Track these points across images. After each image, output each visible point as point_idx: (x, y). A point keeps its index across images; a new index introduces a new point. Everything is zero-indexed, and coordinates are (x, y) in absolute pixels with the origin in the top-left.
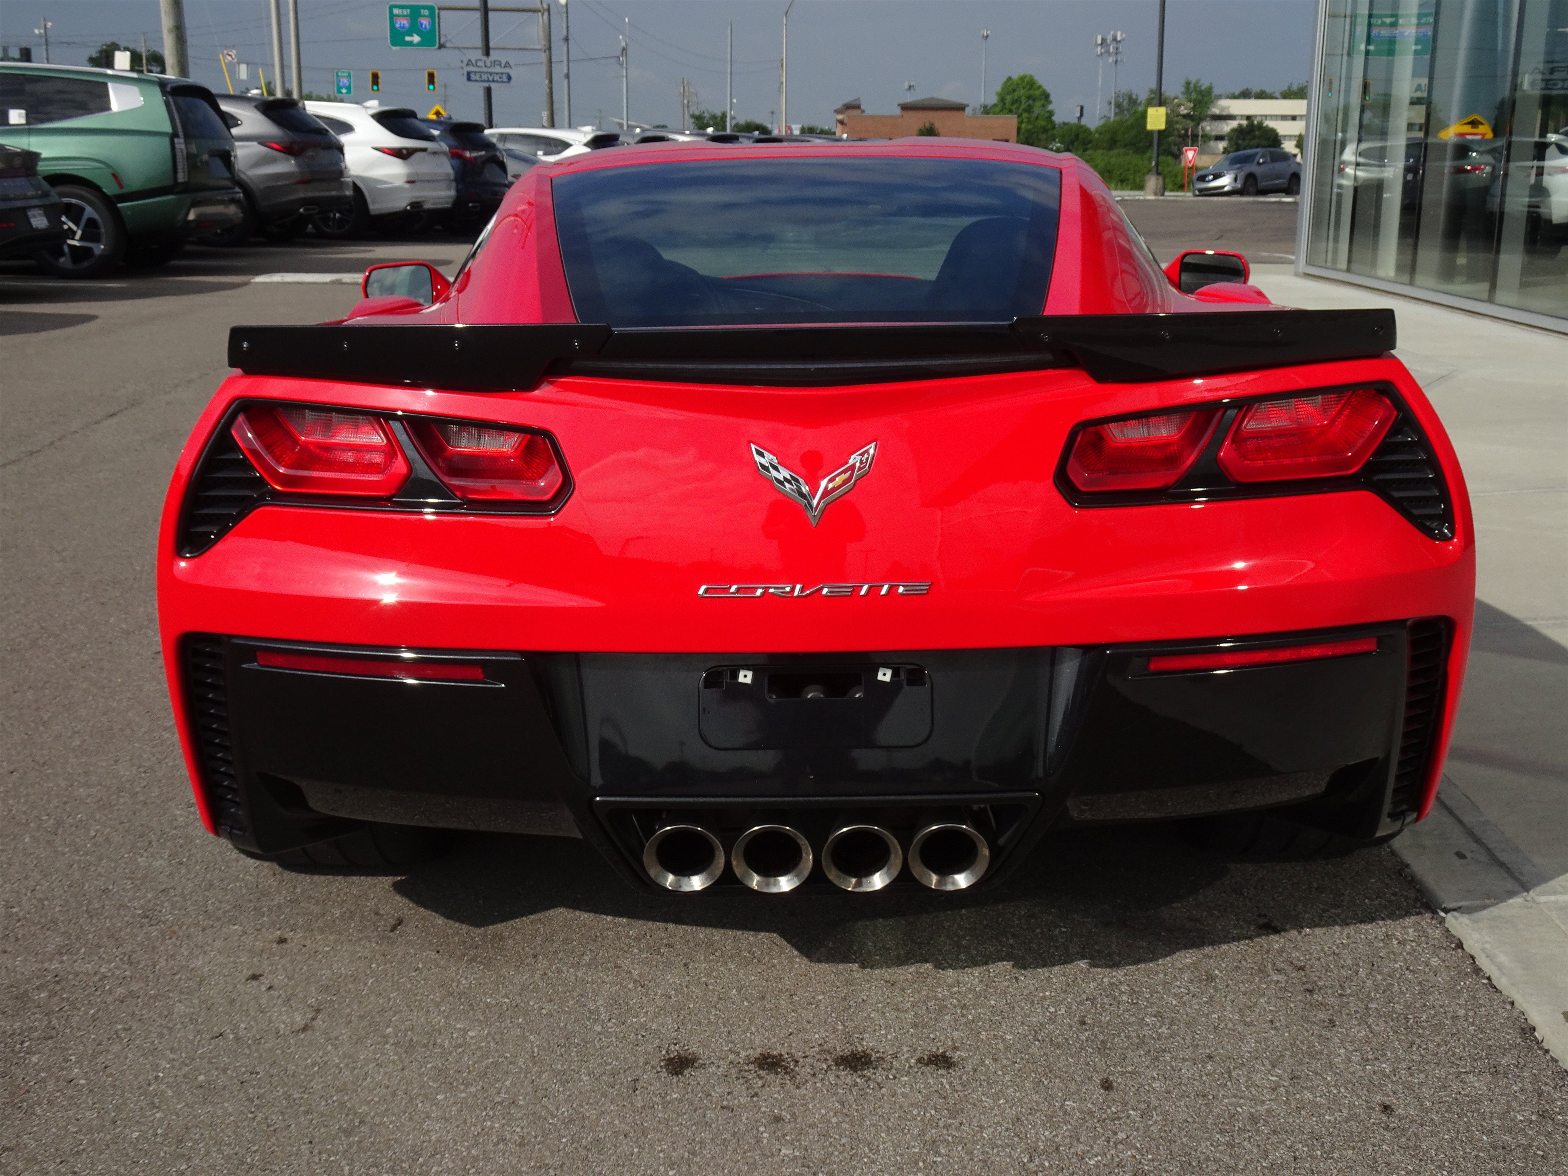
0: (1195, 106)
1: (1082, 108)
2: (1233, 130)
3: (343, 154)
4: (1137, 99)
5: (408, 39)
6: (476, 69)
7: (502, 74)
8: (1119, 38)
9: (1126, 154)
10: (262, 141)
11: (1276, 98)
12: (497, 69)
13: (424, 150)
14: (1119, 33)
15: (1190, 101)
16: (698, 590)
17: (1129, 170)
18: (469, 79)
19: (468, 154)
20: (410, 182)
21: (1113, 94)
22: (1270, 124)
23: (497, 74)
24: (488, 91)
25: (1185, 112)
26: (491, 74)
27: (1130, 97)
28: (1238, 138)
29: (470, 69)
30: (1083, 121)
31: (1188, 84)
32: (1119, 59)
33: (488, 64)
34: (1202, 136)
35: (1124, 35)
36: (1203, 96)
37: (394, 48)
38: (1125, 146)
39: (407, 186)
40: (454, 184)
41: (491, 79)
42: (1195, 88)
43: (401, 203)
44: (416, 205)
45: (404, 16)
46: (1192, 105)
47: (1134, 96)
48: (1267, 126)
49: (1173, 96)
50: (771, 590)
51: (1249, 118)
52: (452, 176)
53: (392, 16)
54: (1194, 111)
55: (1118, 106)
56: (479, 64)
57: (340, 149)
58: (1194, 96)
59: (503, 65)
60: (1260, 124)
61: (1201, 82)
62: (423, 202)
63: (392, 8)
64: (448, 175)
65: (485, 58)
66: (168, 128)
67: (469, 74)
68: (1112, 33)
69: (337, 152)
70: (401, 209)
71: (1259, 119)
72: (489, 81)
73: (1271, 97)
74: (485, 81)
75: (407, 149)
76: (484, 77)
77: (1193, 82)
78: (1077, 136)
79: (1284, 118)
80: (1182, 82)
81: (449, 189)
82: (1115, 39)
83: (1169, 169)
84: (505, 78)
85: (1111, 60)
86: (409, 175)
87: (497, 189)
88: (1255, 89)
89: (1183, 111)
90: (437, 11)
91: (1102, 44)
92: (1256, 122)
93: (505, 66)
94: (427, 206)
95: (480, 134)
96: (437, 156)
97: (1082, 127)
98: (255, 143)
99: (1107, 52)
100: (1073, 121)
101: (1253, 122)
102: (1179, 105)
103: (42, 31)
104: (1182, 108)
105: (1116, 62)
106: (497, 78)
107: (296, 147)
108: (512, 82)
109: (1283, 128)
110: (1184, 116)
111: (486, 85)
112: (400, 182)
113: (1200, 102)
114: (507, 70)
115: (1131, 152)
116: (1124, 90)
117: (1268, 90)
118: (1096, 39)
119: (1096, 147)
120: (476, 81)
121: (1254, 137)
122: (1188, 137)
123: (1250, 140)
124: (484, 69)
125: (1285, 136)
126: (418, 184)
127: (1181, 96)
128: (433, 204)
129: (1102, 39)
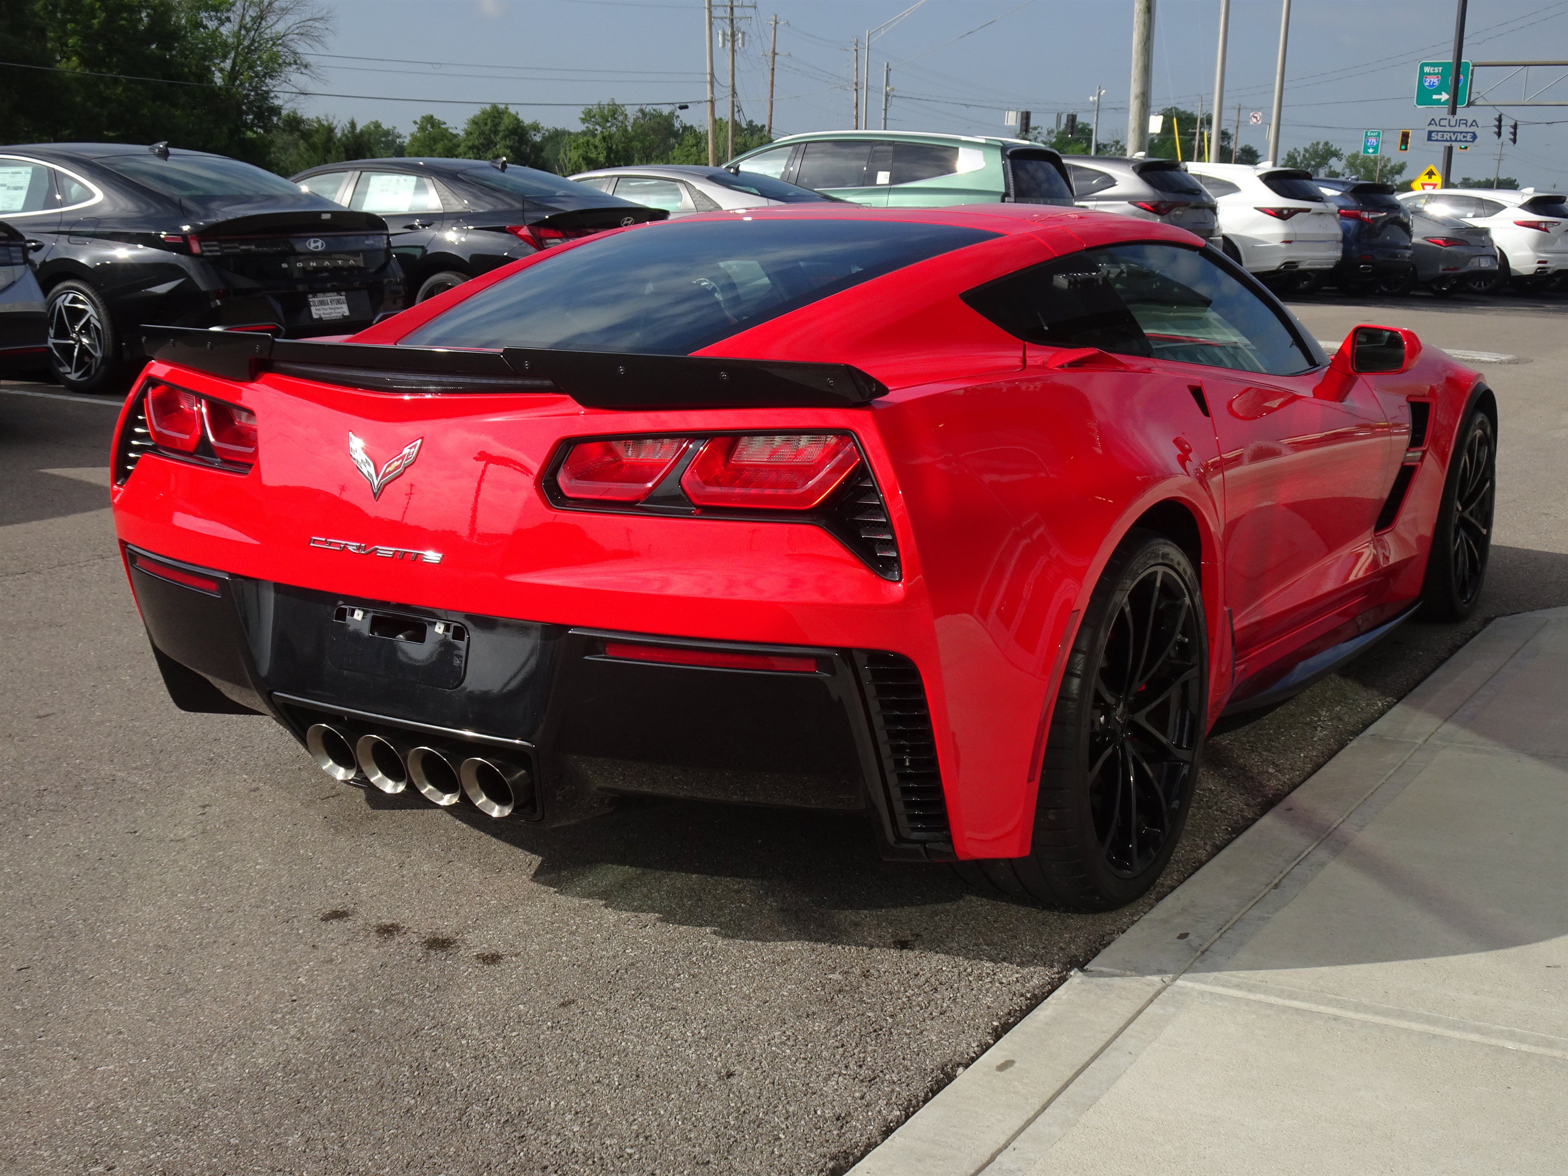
3: (1215, 213)
5: (1435, 97)
6: (1438, 128)
7: (1467, 133)
10: (1132, 200)
12: (1463, 128)
13: (1308, 210)
18: (1429, 138)
19: (1365, 215)
20: (1285, 242)
23: (1461, 133)
24: (1450, 150)
26: (1454, 133)
29: (1432, 128)
33: (1453, 123)
37: (1419, 107)
39: (1283, 245)
40: (1341, 245)
41: (1453, 138)
43: (1274, 263)
44: (1290, 265)
45: (1434, 74)
52: (1340, 238)
53: (1422, 75)
56: (1443, 123)
57: (1213, 209)
59: (1469, 124)
62: (1299, 262)
63: (1422, 66)
64: (1336, 235)
65: (1451, 117)
66: (1003, 190)
67: (1430, 133)
69: (1208, 212)
70: (1274, 269)
72: (1451, 140)
74: (1447, 141)
75: (1289, 209)
76: (1447, 136)
81: (1336, 249)
84: (1469, 138)
86: (1286, 235)
87: (1398, 251)
90: (1471, 68)
93: (1471, 125)
94: (1302, 267)
95: (1391, 196)
96: (1322, 216)
98: (1126, 203)
103: (1096, 98)
106: (1460, 137)
107: (1163, 206)
108: (1477, 140)
111: (1448, 144)
112: (1276, 243)
114: (1472, 129)
120: (1437, 140)
124: (1448, 129)
126: (1293, 245)
128: (1309, 264)
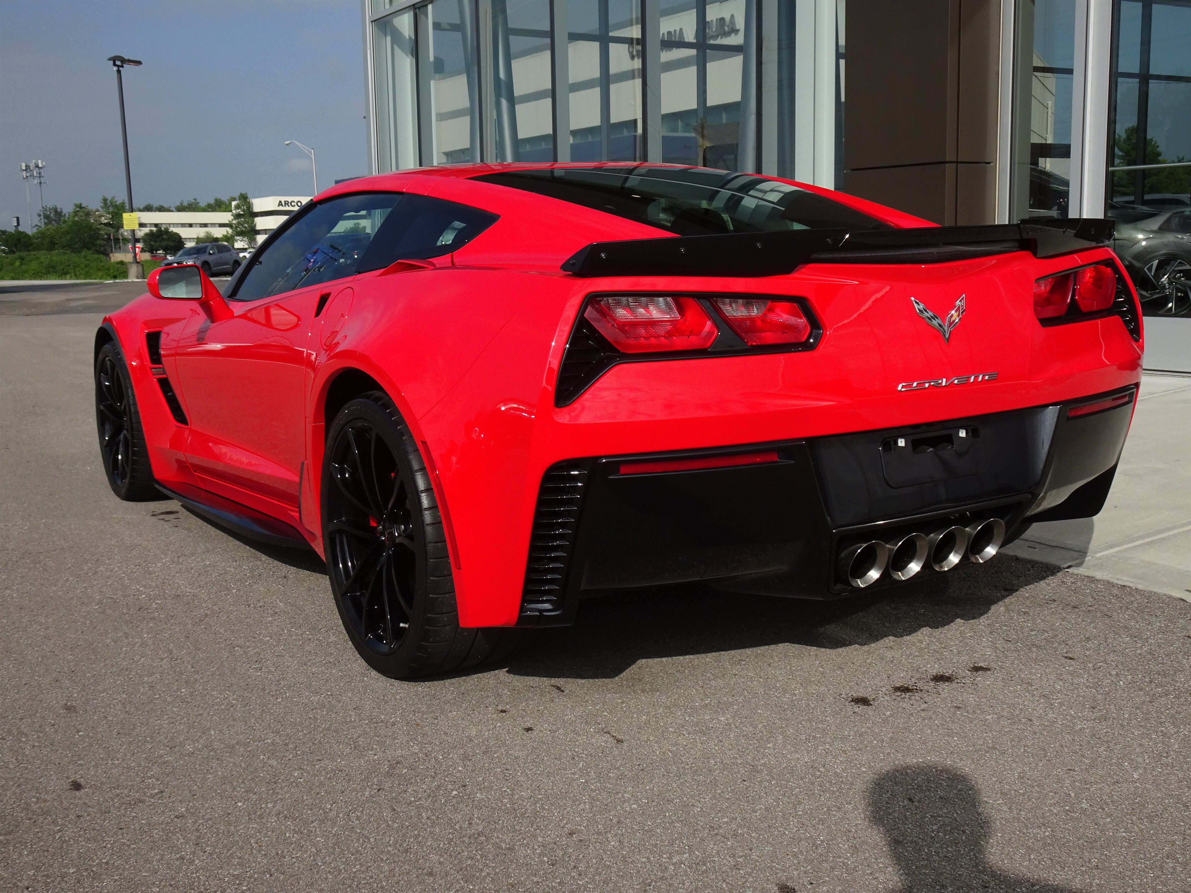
0: (113, 217)
1: (18, 218)
2: (146, 235)
4: (62, 212)
8: (40, 166)
9: (64, 254)
11: (172, 211)
14: (40, 162)
15: (109, 213)
16: (898, 387)
17: (69, 265)
21: (41, 208)
22: (175, 230)
25: (106, 221)
27: (56, 210)
28: (151, 240)
30: (21, 229)
31: (105, 200)
32: (43, 181)
34: (123, 239)
35: (44, 164)
36: (119, 210)
38: (64, 247)
42: (111, 202)
46: (110, 216)
47: (59, 210)
48: (172, 231)
49: (94, 209)
50: (932, 383)
51: (156, 225)
54: (113, 221)
55: (47, 217)
58: (111, 209)
60: (167, 230)
61: (116, 199)
68: (34, 161)
71: (164, 226)
73: (168, 210)
77: (109, 198)
78: (19, 240)
79: (183, 225)
80: (101, 199)
82: (37, 166)
83: (102, 264)
85: (36, 181)
88: (156, 205)
89: (104, 220)
91: (26, 170)
92: (163, 229)
97: (22, 233)
99: (32, 175)
100: (12, 230)
101: (161, 228)
102: (101, 216)
104: (103, 218)
105: (41, 183)
109: (184, 233)
110: (105, 224)
113: (116, 214)
115: (69, 252)
116: (50, 204)
117: (166, 206)
118: (21, 166)
119: (37, 248)
121: (164, 240)
122: (111, 240)
123: (160, 242)
125: (186, 239)
127: (101, 209)
129: (26, 166)
